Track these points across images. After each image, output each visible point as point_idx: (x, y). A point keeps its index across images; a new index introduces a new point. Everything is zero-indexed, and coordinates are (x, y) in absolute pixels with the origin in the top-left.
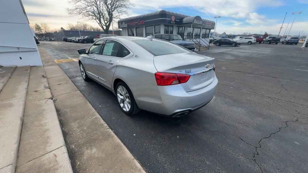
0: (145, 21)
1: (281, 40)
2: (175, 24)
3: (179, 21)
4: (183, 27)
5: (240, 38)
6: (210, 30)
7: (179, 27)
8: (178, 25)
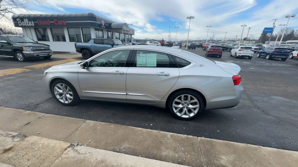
0: (67, 22)
1: (174, 44)
2: (106, 28)
3: (108, 25)
4: (112, 32)
5: (150, 42)
6: (131, 35)
7: (108, 31)
8: (107, 30)
